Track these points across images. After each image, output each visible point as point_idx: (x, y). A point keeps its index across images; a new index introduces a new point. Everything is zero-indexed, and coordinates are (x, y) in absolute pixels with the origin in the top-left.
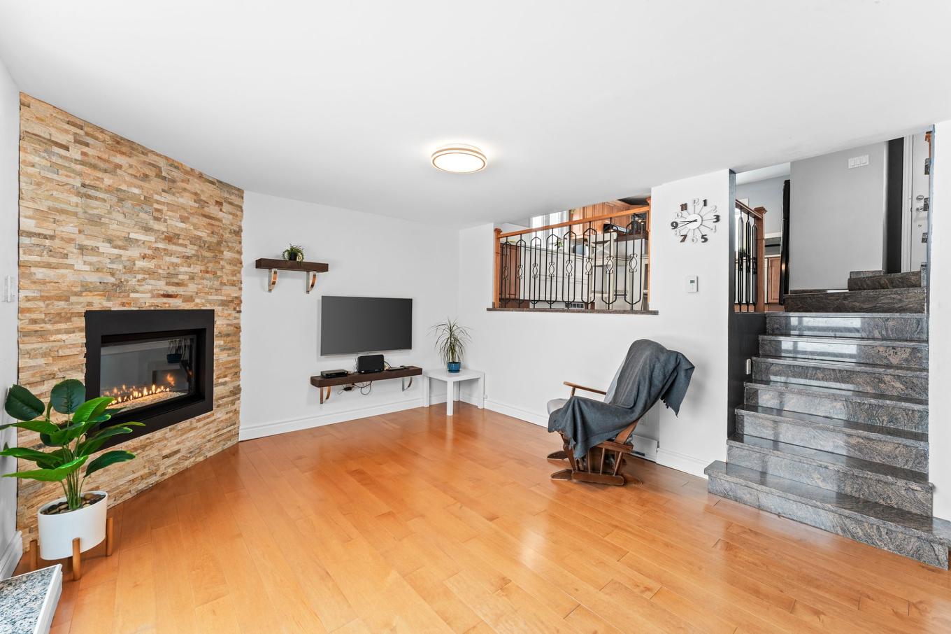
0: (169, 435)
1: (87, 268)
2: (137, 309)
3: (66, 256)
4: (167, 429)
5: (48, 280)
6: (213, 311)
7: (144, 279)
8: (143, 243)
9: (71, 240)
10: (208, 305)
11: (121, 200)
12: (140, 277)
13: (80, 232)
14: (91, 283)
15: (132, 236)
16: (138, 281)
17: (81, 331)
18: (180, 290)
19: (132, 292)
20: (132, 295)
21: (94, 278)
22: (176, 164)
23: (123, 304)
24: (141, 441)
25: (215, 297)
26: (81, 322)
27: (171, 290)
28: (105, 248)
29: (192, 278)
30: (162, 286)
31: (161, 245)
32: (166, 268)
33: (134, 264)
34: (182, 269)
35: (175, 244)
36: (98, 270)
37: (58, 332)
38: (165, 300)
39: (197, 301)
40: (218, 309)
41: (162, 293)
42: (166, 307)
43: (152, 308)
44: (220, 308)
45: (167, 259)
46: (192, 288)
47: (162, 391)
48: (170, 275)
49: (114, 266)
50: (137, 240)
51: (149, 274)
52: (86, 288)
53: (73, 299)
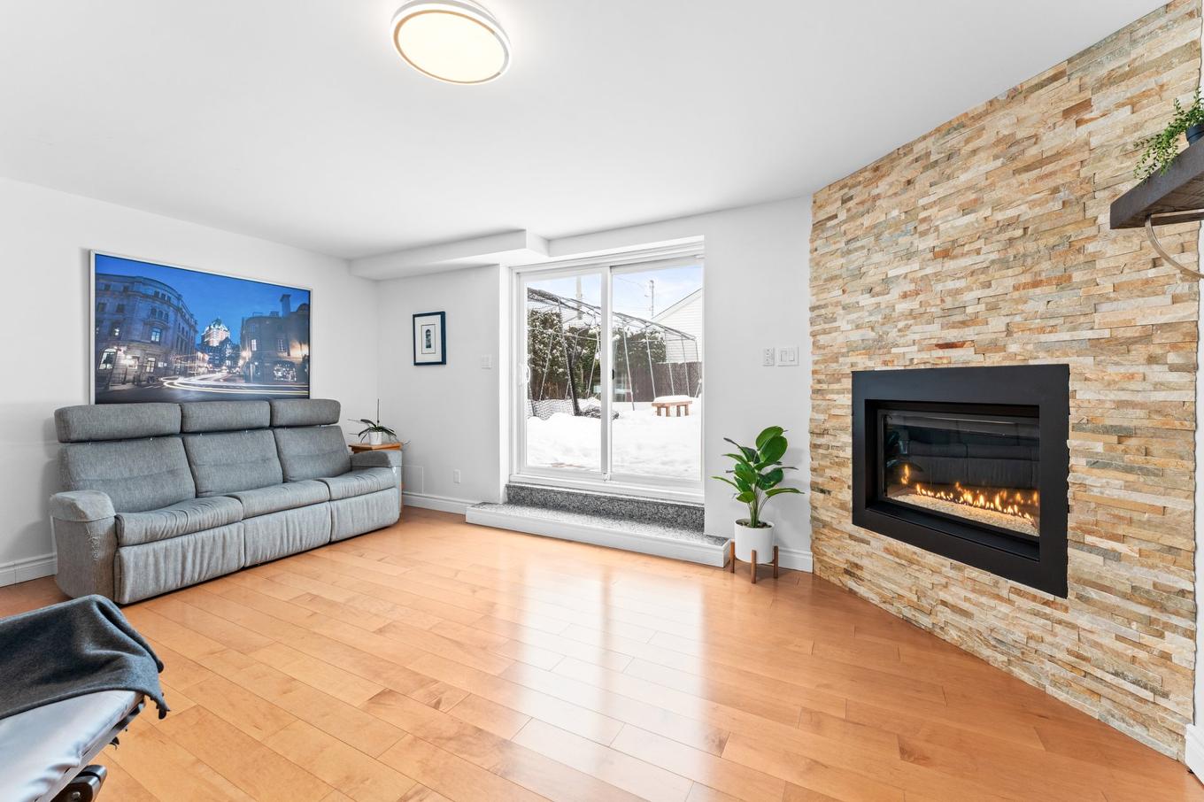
0: (947, 571)
1: (849, 327)
2: (902, 368)
3: (834, 320)
4: (948, 561)
5: (826, 344)
6: (1064, 370)
7: (908, 327)
8: (905, 277)
9: (837, 304)
10: (1041, 354)
11: (878, 237)
12: (901, 325)
13: (844, 291)
14: (855, 342)
15: (891, 274)
16: (900, 330)
17: (848, 392)
18: (969, 333)
19: (894, 346)
20: (894, 350)
21: (856, 336)
22: (955, 124)
23: (885, 363)
24: (907, 550)
25: (1066, 336)
26: (847, 383)
27: (952, 335)
28: (866, 300)
29: (993, 308)
30: (937, 332)
31: (929, 271)
32: (939, 303)
33: (894, 310)
34: (969, 296)
35: (955, 257)
36: (858, 327)
37: (832, 392)
38: (940, 353)
39: (1013, 348)
40: (1079, 364)
41: (934, 342)
42: (944, 364)
43: (922, 367)
44: (1090, 360)
45: (939, 287)
46: (997, 324)
47: (1014, 514)
48: (947, 313)
49: (872, 319)
50: (898, 277)
51: (915, 318)
52: (852, 348)
53: (841, 360)
